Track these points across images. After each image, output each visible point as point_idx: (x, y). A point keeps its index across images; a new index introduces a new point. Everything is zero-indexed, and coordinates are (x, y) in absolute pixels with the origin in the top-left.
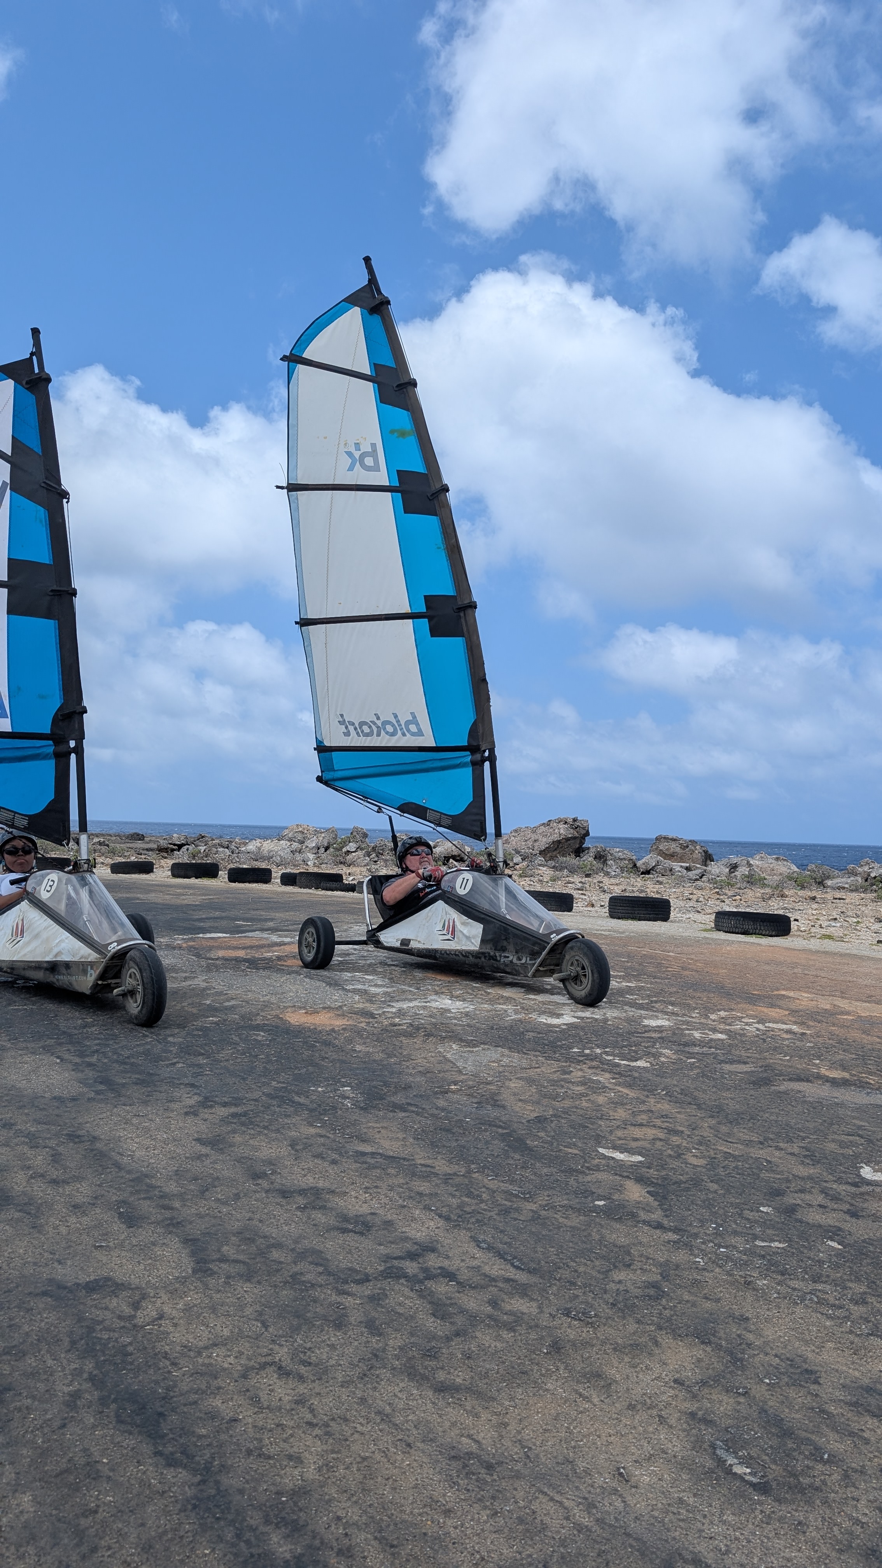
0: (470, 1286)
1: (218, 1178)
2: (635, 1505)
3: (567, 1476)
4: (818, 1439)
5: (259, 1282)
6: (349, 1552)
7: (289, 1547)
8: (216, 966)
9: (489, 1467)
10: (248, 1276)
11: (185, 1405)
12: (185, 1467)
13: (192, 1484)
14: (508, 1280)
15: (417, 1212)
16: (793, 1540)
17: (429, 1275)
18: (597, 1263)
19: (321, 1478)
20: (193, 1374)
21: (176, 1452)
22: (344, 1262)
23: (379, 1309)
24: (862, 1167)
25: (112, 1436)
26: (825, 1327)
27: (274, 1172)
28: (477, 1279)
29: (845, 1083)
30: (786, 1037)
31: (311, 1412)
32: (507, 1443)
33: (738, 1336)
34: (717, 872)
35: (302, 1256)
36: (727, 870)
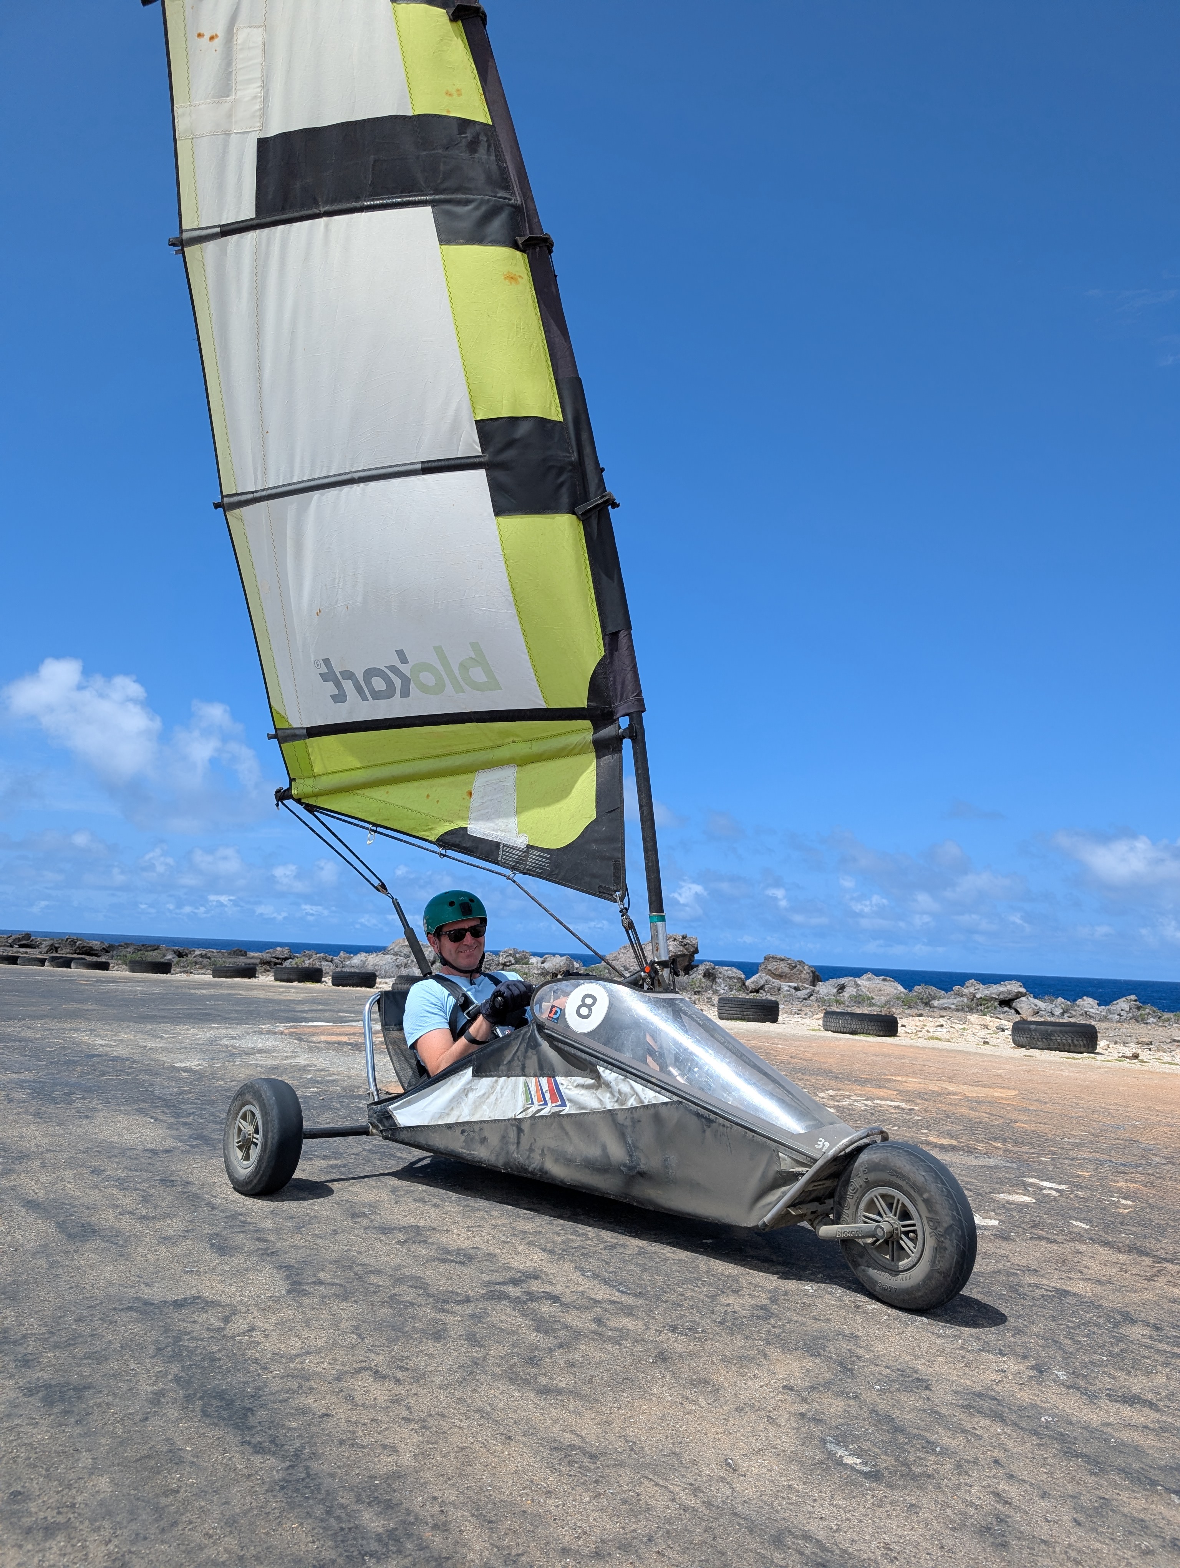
0: (575, 1307)
1: (315, 1217)
2: (744, 1491)
3: (673, 1466)
4: (929, 1435)
5: (356, 1302)
6: (444, 1526)
7: (382, 1522)
8: (318, 1048)
9: (593, 1457)
10: (344, 1297)
11: (275, 1402)
12: (273, 1454)
13: (281, 1469)
14: (613, 1302)
15: (521, 1247)
16: (906, 1521)
17: (532, 1297)
18: (705, 1290)
19: (417, 1464)
20: (284, 1377)
21: (265, 1441)
22: (445, 1286)
23: (480, 1325)
25: (198, 1427)
26: (936, 1344)
27: (374, 1213)
28: (581, 1301)
29: (953, 1148)
30: (893, 1111)
31: (407, 1409)
32: (611, 1438)
33: (848, 1350)
34: (825, 991)
35: (402, 1280)
36: (835, 990)
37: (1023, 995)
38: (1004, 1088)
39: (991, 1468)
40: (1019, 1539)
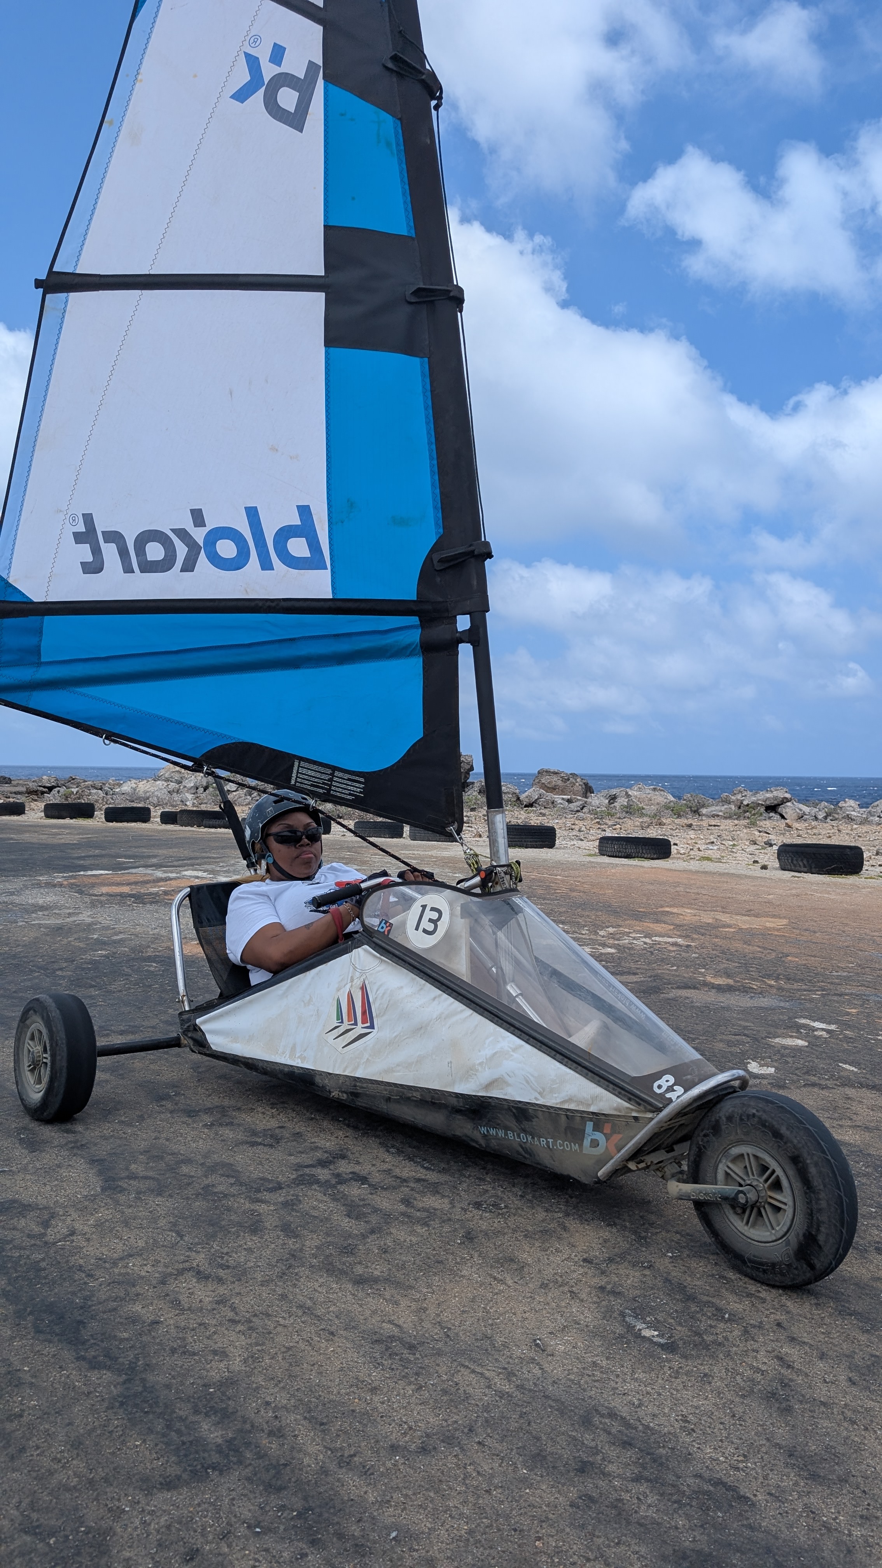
0: (382, 1188)
1: (121, 1101)
2: (552, 1371)
3: (486, 1350)
4: (718, 1302)
5: (171, 1196)
6: (280, 1432)
7: (220, 1433)
8: (101, 902)
9: (412, 1348)
10: (159, 1192)
11: (104, 1312)
12: (109, 1368)
13: (118, 1384)
14: (418, 1180)
15: (325, 1123)
16: (701, 1391)
17: (341, 1180)
19: (248, 1369)
20: (110, 1283)
21: (99, 1356)
22: (255, 1172)
23: (294, 1214)
24: (749, 1063)
25: (32, 1345)
27: (177, 1094)
28: (389, 1181)
29: (729, 989)
30: (671, 948)
31: (232, 1311)
32: (427, 1325)
33: (641, 1217)
34: (598, 803)
35: (212, 1169)
36: (607, 801)
37: (788, 800)
38: (774, 916)
39: (774, 1332)
40: (801, 1402)
